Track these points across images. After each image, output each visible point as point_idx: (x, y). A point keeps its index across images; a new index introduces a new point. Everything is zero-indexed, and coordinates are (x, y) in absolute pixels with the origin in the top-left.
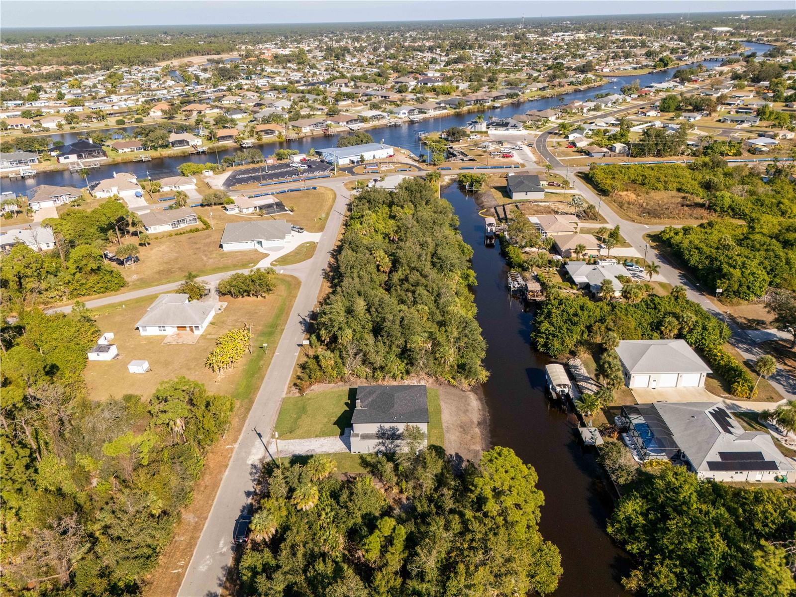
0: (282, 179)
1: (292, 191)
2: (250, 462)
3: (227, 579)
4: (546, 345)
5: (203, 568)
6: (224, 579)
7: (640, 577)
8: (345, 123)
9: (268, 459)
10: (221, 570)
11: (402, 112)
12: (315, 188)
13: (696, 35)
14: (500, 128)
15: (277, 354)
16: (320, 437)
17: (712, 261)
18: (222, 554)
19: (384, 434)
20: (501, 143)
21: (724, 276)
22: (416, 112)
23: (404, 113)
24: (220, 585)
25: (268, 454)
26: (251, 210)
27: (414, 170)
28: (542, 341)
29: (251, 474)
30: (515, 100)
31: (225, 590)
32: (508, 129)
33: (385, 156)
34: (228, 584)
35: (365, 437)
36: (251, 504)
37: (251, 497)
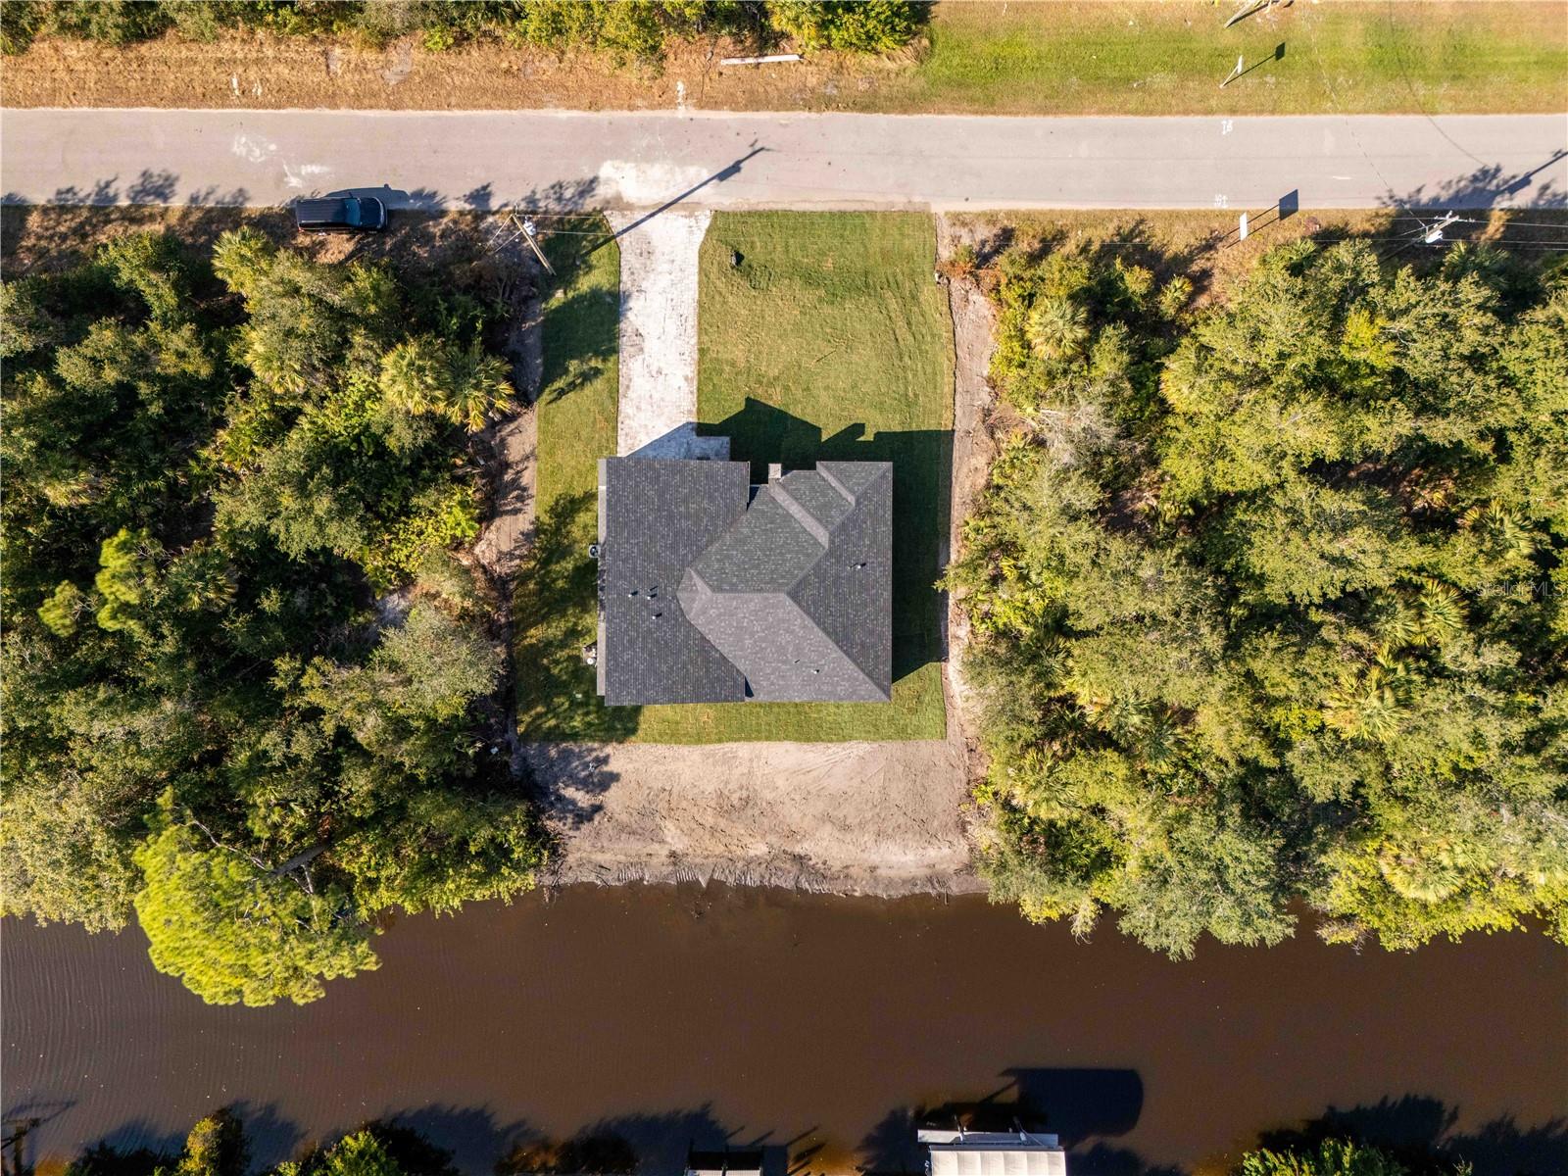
2: (606, 170)
3: (211, 210)
5: (239, 145)
6: (210, 204)
9: (616, 222)
10: (234, 190)
15: (1228, 123)
16: (700, 362)
18: (281, 178)
24: (194, 199)
25: (639, 217)
29: (559, 187)
31: (178, 214)
34: (195, 217)
36: (443, 213)
37: (468, 207)
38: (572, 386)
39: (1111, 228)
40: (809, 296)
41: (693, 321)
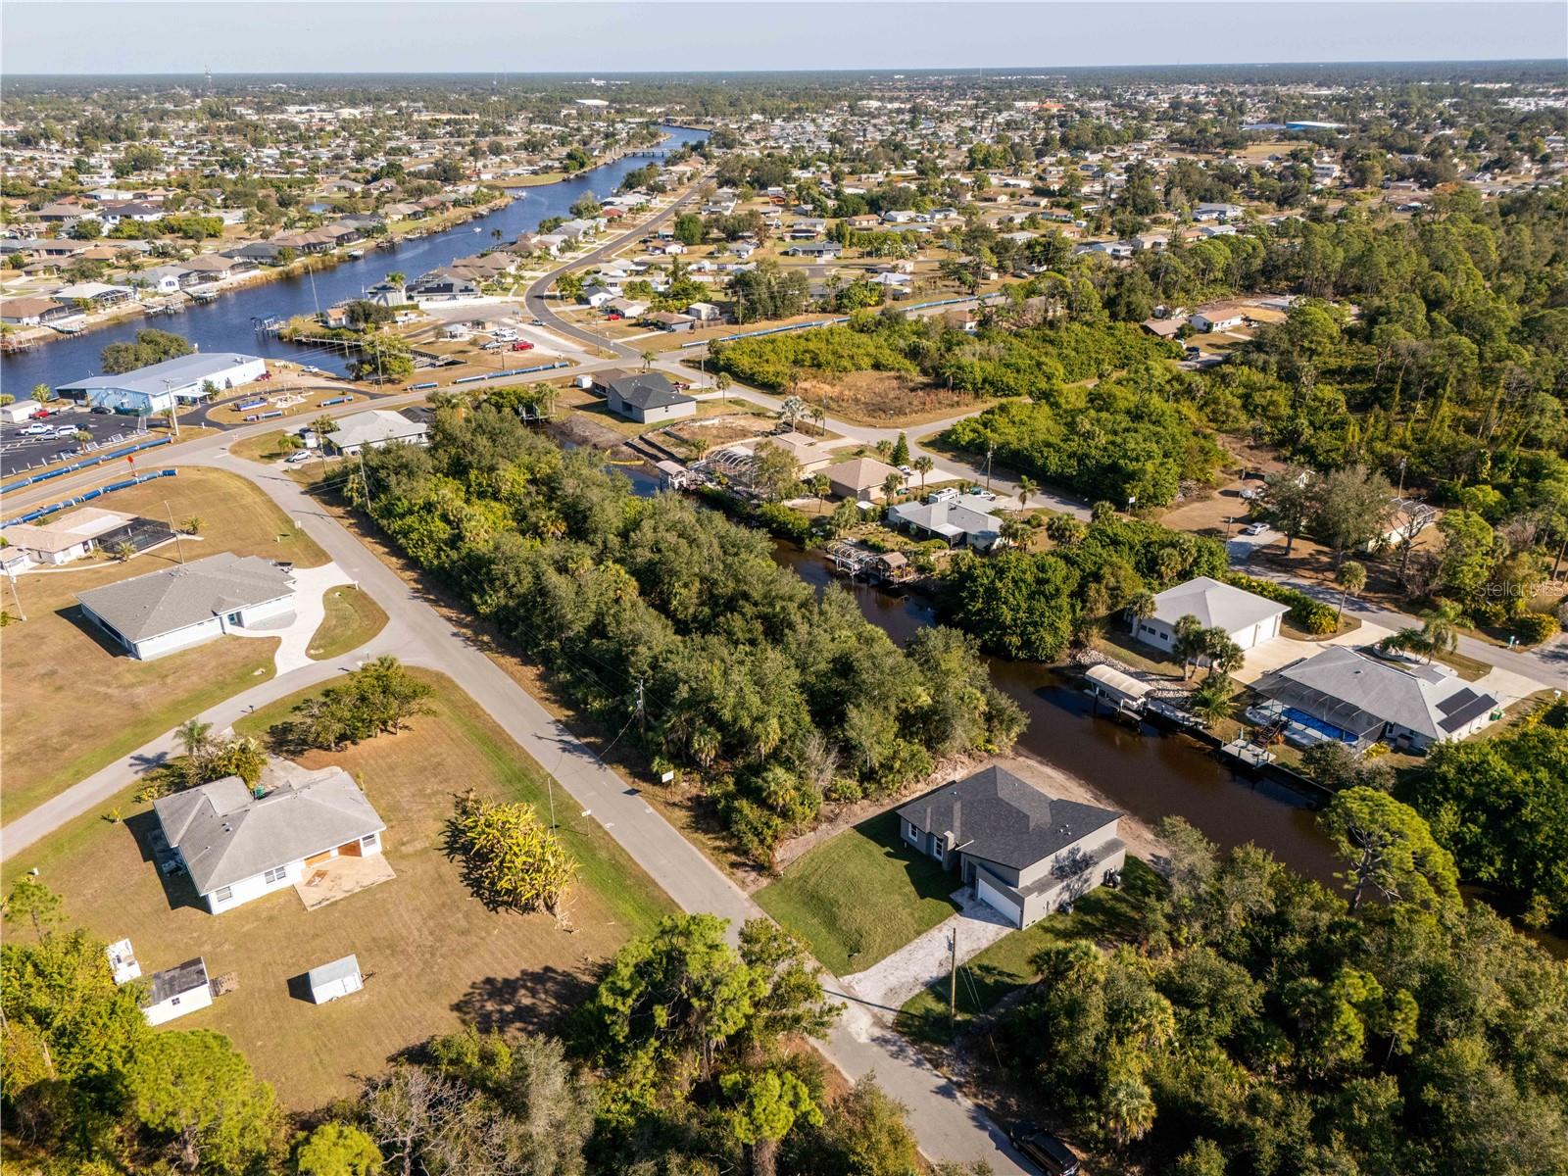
0: (45, 468)
1: (114, 489)
2: (864, 1039)
4: (1027, 644)
7: (1547, 902)
8: (37, 319)
9: (890, 1016)
11: (164, 281)
12: (171, 473)
13: (564, 112)
14: (437, 297)
15: (607, 826)
16: (925, 931)
17: (1080, 460)
19: (1061, 869)
20: (478, 324)
21: (1131, 476)
22: (194, 278)
23: (170, 284)
25: (876, 1009)
26: (78, 551)
27: (359, 400)
28: (1016, 640)
29: (894, 1056)
30: (380, 239)
32: (454, 297)
33: (250, 377)
35: (1041, 887)
36: (978, 1106)
37: (958, 1095)
38: (1001, 973)
39: (696, 835)
40: (843, 913)
41: (908, 948)
